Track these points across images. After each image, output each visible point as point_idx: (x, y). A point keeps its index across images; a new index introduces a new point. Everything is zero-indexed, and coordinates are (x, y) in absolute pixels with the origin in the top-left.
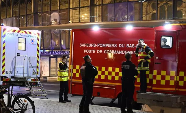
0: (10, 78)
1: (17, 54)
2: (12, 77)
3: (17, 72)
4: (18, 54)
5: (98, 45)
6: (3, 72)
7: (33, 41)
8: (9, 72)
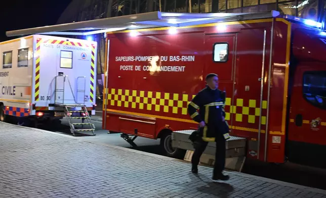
0: (48, 106)
1: (59, 73)
2: (50, 105)
3: (59, 98)
4: (61, 74)
5: (137, 58)
6: (37, 98)
7: (84, 56)
8: (46, 98)
